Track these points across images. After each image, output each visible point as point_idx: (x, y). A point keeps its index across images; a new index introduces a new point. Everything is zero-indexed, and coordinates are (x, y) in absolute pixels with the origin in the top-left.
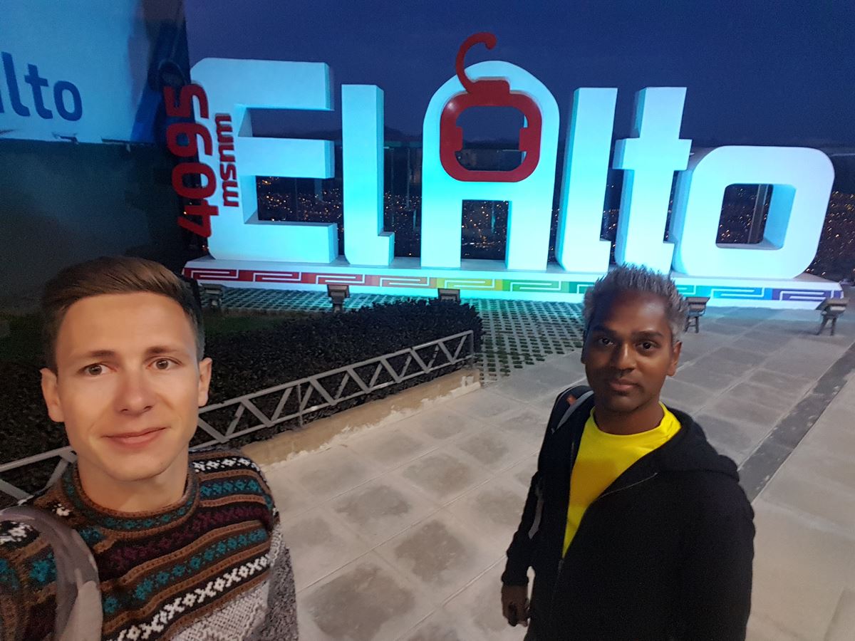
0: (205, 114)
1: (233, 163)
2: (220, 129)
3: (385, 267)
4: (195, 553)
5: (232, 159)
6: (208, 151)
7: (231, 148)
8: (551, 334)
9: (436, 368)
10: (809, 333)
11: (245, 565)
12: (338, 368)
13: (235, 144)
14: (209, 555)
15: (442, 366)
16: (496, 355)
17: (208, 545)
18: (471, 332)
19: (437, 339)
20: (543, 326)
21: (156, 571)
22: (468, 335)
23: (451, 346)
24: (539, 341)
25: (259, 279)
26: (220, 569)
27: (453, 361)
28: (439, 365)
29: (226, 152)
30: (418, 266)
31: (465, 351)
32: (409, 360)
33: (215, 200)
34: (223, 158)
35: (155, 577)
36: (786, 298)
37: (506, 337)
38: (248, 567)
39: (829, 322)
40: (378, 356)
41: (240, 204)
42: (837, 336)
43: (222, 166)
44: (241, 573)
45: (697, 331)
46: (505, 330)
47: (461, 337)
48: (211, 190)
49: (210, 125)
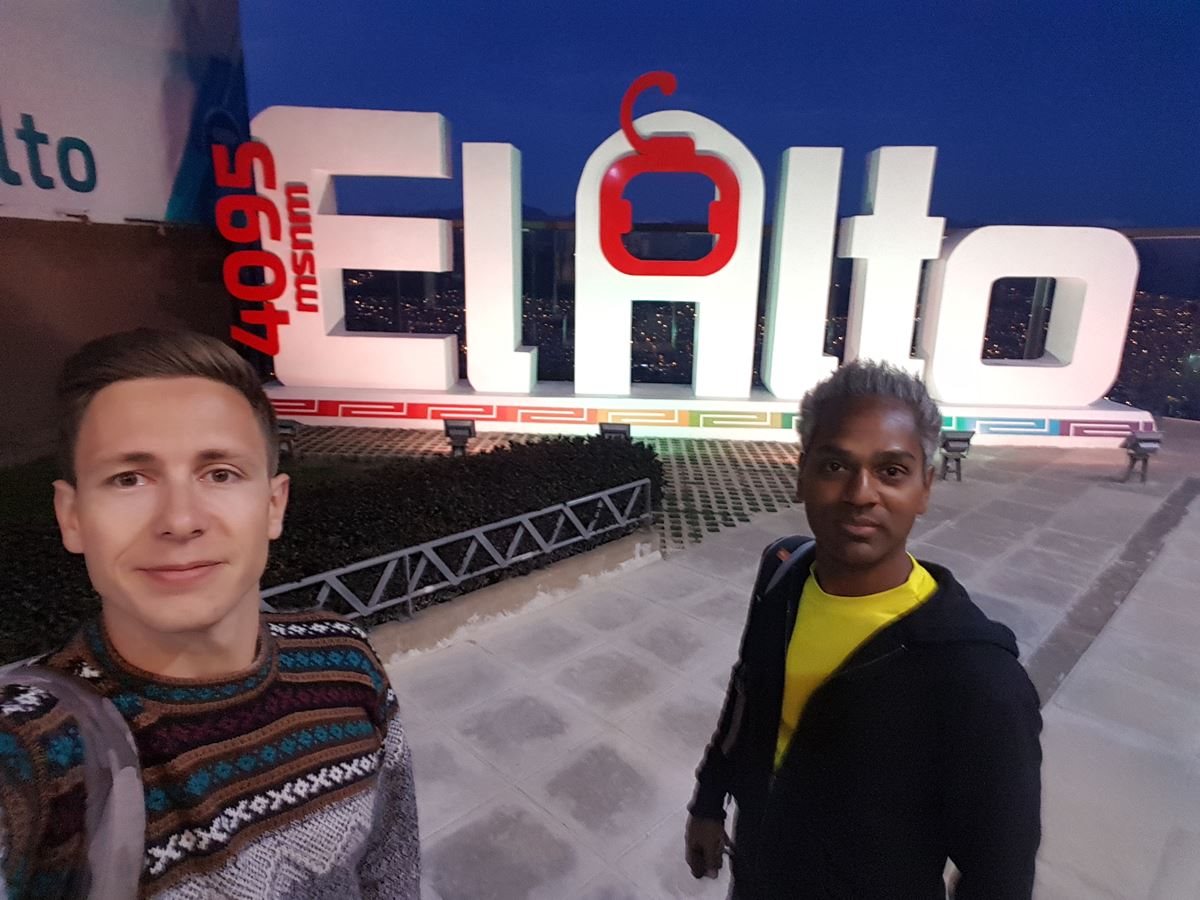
0: (270, 183)
1: (312, 252)
2: (292, 204)
3: (525, 395)
4: (270, 742)
5: (308, 245)
6: (276, 235)
7: (308, 230)
8: (759, 485)
9: (600, 531)
10: (1112, 479)
11: (338, 765)
12: (463, 531)
13: (313, 225)
14: (288, 747)
15: (607, 529)
16: (682, 515)
17: (288, 733)
18: (647, 481)
19: (600, 490)
20: (746, 474)
21: (214, 760)
22: (643, 486)
23: (620, 500)
24: (741, 495)
25: (347, 413)
26: (304, 767)
27: (623, 522)
28: (603, 527)
29: (301, 236)
30: (571, 393)
31: (640, 508)
32: (561, 520)
33: (285, 302)
34: (296, 244)
35: (213, 769)
36: (1079, 432)
37: (695, 489)
38: (342, 769)
39: (1139, 464)
40: (518, 514)
41: (321, 308)
42: (1152, 484)
43: (294, 257)
44: (332, 775)
45: (959, 479)
46: (693, 480)
47: (634, 489)
48: (279, 288)
49: (278, 198)
